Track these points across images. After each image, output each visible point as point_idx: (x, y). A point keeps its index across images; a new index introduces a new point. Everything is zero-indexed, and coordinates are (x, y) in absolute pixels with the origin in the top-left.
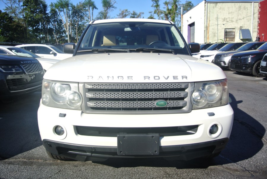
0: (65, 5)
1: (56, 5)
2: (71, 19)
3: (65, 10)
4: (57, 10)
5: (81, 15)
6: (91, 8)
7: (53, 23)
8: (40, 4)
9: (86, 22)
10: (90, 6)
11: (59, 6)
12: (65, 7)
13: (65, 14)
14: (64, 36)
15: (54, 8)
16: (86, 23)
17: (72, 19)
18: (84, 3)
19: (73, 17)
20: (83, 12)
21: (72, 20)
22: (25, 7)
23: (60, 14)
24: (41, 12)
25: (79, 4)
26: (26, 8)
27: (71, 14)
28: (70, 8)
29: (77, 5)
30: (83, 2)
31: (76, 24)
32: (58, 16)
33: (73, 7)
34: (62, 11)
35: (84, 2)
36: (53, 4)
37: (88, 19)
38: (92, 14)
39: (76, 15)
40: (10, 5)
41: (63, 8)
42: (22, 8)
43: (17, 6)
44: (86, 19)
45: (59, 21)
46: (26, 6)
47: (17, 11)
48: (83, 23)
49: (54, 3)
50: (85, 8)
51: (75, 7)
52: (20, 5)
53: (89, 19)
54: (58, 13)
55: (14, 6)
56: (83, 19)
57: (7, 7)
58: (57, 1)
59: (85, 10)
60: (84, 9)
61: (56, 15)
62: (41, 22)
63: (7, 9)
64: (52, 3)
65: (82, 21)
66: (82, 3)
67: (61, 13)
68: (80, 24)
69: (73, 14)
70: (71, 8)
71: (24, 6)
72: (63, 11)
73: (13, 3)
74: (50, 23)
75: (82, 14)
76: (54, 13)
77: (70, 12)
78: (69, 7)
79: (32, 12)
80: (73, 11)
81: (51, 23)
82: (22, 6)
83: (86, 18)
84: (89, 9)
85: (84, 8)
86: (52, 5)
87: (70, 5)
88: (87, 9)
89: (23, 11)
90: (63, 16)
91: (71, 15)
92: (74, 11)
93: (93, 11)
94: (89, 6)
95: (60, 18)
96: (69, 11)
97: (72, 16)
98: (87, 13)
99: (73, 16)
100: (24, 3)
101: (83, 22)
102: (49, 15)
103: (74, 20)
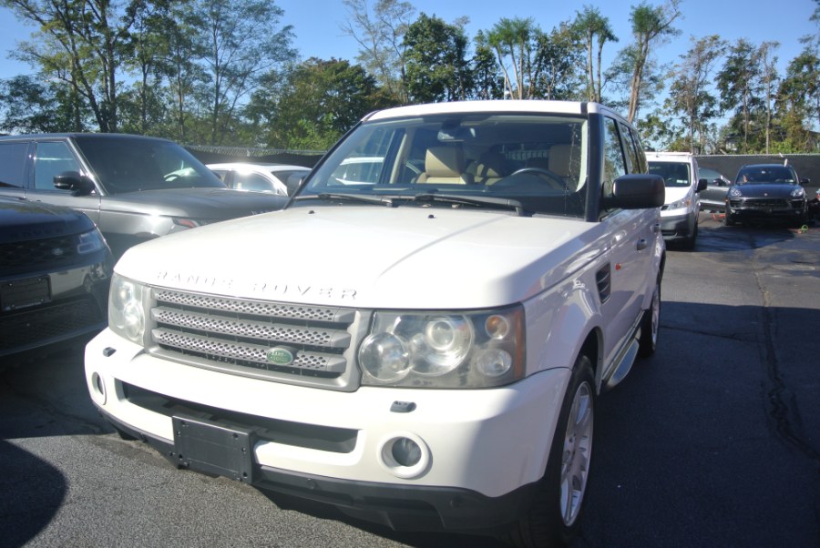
0: (518, 33)
1: (491, 35)
2: (533, 74)
3: (516, 49)
4: (494, 51)
5: (565, 60)
6: (596, 38)
7: (480, 89)
8: (447, 37)
9: (578, 81)
10: (592, 32)
11: (499, 40)
12: (516, 42)
13: (517, 60)
15: (485, 46)
16: (579, 84)
17: (536, 75)
18: (573, 26)
19: (540, 69)
20: (572, 53)
21: (536, 79)
22: (409, 47)
23: (501, 62)
24: (449, 59)
25: (558, 29)
26: (411, 50)
27: (532, 61)
28: (532, 42)
29: (554, 32)
30: (572, 22)
31: (546, 91)
32: (497, 68)
33: (542, 40)
34: (507, 53)
35: (576, 21)
36: (484, 33)
37: (584, 74)
38: (600, 59)
39: (550, 64)
40: (371, 46)
41: (511, 45)
42: (402, 51)
43: (390, 46)
44: (578, 74)
45: (499, 82)
46: (412, 44)
47: (390, 59)
48: (568, 86)
49: (487, 32)
50: (578, 39)
51: (546, 39)
52: (398, 44)
53: (587, 72)
54: (497, 61)
55: (381, 48)
56: (571, 72)
57: (362, 52)
58: (495, 25)
59: (576, 46)
60: (576, 42)
61: (491, 65)
62: (448, 87)
63: (364, 56)
64: (481, 32)
65: (565, 79)
66: (568, 24)
67: (503, 60)
68: (560, 91)
69: (541, 58)
70: (536, 43)
71: (405, 44)
72: (512, 52)
73: (381, 38)
74: (473, 90)
75: (569, 58)
76: (486, 60)
77: (533, 55)
78: (528, 39)
79: (427, 61)
80: (540, 52)
81: (476, 88)
82: (401, 45)
83: (579, 71)
84: (590, 42)
85: (573, 39)
86: (480, 38)
87: (531, 34)
88: (582, 42)
89: (403, 60)
91: (534, 64)
92: (543, 51)
93: (601, 47)
94: (588, 33)
95: (500, 73)
96: (529, 50)
97: (536, 66)
98: (583, 54)
99: (540, 65)
100: (406, 38)
101: (568, 82)
102: (472, 67)
103: (541, 79)
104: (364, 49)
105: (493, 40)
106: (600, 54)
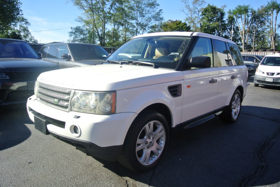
0: (244, 10)
1: (234, 11)
2: (249, 25)
3: (243, 16)
4: (235, 17)
5: (262, 20)
6: (275, 11)
7: (229, 31)
8: (218, 12)
9: (267, 27)
10: (273, 9)
11: (237, 13)
12: (243, 13)
13: (243, 20)
14: (240, 44)
15: (232, 15)
16: (267, 29)
17: (250, 25)
18: (266, 7)
19: (252, 23)
20: (265, 17)
21: (250, 27)
22: (203, 16)
23: (237, 21)
24: (218, 20)
25: (260, 8)
26: (204, 17)
27: (249, 20)
28: (249, 13)
29: (258, 10)
30: (266, 6)
31: (254, 31)
32: (235, 23)
33: (253, 12)
34: (239, 17)
35: (267, 5)
36: (231, 11)
37: (269, 25)
38: (276, 19)
39: (256, 21)
40: (190, 16)
41: (241, 14)
42: (201, 17)
43: (197, 16)
44: (267, 25)
45: (236, 28)
46: (204, 15)
47: (196, 20)
48: (263, 29)
49: (233, 10)
50: (268, 12)
51: (255, 12)
52: (199, 15)
53: (270, 24)
54: (236, 20)
55: (194, 16)
56: (265, 24)
57: (187, 18)
58: (236, 7)
59: (267, 14)
60: (267, 13)
61: (233, 22)
62: (217, 29)
63: (187, 19)
64: (230, 10)
65: (262, 26)
66: (264, 7)
67: (238, 20)
68: (259, 31)
69: (253, 19)
70: (251, 14)
71: (202, 15)
72: (241, 17)
73: (194, 13)
74: (226, 31)
75: (264, 19)
76: (231, 20)
77: (250, 18)
78: (248, 12)
79: (210, 21)
80: (252, 17)
81: (227, 30)
82: (201, 15)
83: (267, 24)
84: (272, 13)
85: (266, 12)
86: (230, 12)
87: (249, 10)
88: (269, 13)
89: (201, 20)
90: (240, 24)
91: (250, 21)
92: (254, 17)
93: (277, 15)
94: (272, 10)
95: (237, 25)
96: (248, 16)
97: (251, 22)
98: (269, 17)
99: (252, 22)
100: (202, 13)
101: (263, 28)
102: (226, 22)
103: (252, 27)
104: (187, 17)
105: (235, 13)
106: (276, 17)
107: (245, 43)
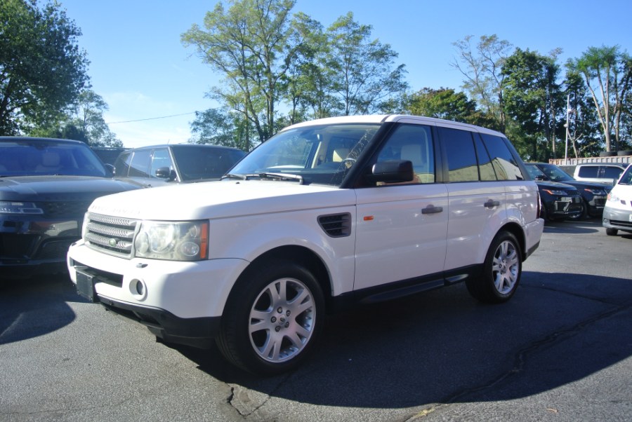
0: (604, 59)
1: (579, 62)
2: (619, 93)
3: (603, 72)
4: (583, 76)
8: (540, 66)
11: (586, 66)
12: (603, 66)
13: (603, 82)
14: (599, 139)
15: (575, 72)
17: (623, 94)
19: (626, 88)
21: (622, 97)
22: (506, 76)
23: (588, 84)
24: (542, 84)
26: (508, 79)
27: (619, 82)
28: (618, 65)
32: (585, 89)
33: (629, 62)
34: (595, 76)
36: (574, 61)
40: (473, 77)
41: (598, 68)
42: (500, 80)
43: (490, 76)
45: (588, 101)
46: (509, 73)
47: (490, 86)
49: (577, 59)
52: (496, 74)
54: (586, 84)
55: (482, 78)
57: (465, 82)
58: (583, 53)
61: (580, 88)
62: (541, 107)
63: (467, 85)
64: (570, 60)
67: (591, 82)
69: (628, 79)
70: (623, 65)
71: (503, 74)
72: (599, 75)
73: (482, 70)
74: (564, 109)
76: (576, 84)
77: (620, 76)
78: (614, 63)
79: (522, 86)
80: (627, 73)
82: (499, 75)
86: (570, 65)
87: (618, 59)
89: (501, 86)
91: (620, 84)
92: (630, 73)
95: (589, 94)
96: (616, 72)
97: (623, 86)
99: (626, 85)
100: (503, 69)
102: (563, 90)
103: (627, 97)
104: (467, 80)
105: (582, 66)
107: (612, 137)
